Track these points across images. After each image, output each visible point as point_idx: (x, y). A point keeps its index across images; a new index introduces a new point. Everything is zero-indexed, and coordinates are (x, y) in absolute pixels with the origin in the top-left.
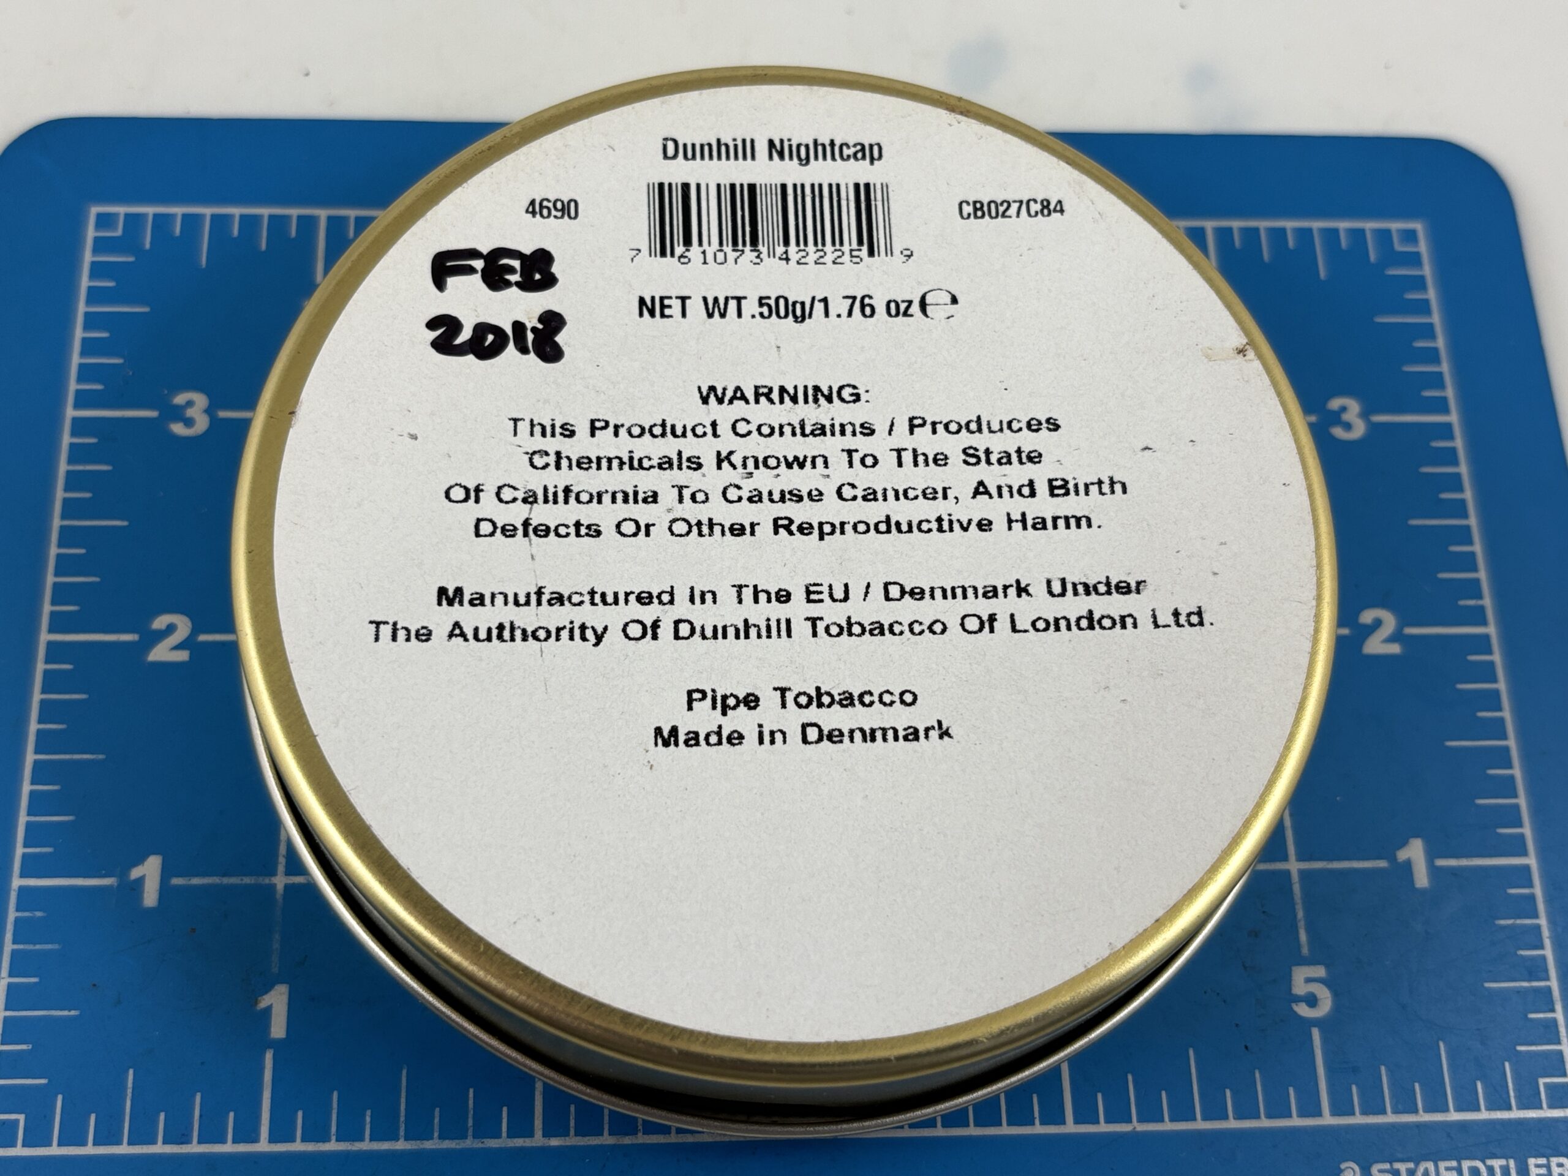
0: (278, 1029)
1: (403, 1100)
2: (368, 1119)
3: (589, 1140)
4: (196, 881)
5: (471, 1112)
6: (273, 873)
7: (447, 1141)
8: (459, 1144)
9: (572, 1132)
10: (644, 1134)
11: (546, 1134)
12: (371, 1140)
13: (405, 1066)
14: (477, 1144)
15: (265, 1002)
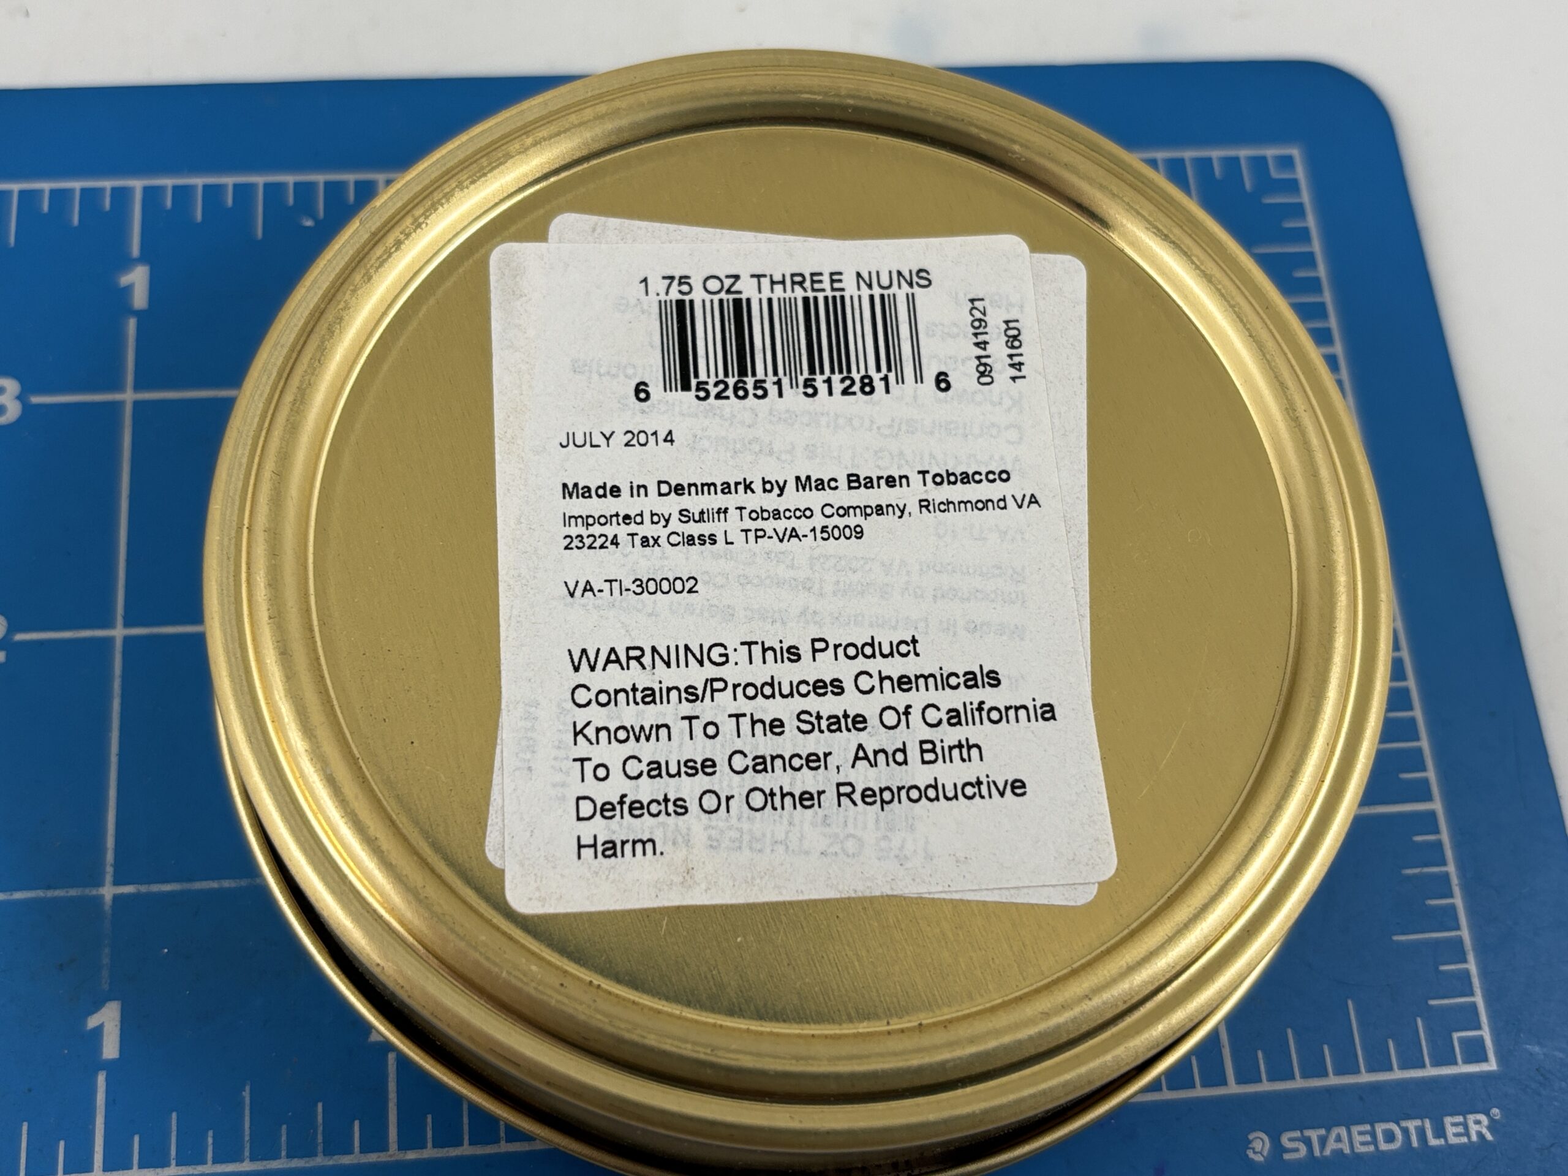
0: (110, 1049)
1: (247, 1119)
2: (210, 1140)
3: (448, 1152)
4: (18, 895)
5: (320, 1129)
6: (100, 884)
7: (296, 1159)
8: (308, 1162)
9: (430, 1144)
10: (507, 1142)
11: (403, 1146)
12: (214, 1163)
13: (249, 1082)
14: (330, 1162)
15: (92, 1022)
